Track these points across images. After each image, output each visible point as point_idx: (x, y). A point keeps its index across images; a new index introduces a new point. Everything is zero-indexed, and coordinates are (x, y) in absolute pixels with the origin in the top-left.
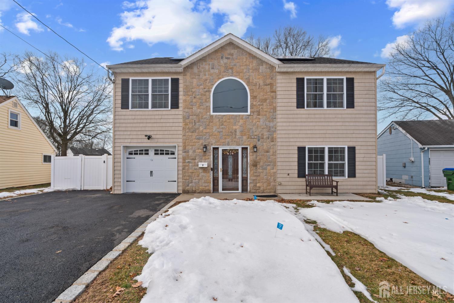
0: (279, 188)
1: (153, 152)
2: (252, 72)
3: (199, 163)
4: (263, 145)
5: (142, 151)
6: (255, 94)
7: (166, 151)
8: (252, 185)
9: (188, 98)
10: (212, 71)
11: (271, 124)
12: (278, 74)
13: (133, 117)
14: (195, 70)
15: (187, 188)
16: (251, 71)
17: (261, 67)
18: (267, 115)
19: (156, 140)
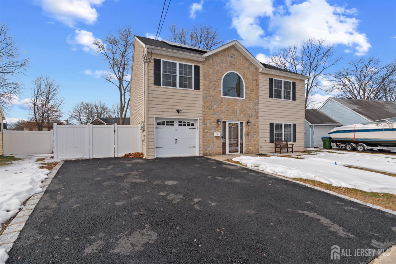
1: (178, 123)
2: (246, 70)
3: (214, 133)
4: (253, 121)
5: (169, 122)
6: (248, 85)
7: (187, 123)
8: (246, 148)
9: (206, 83)
10: (222, 64)
11: (257, 107)
12: (260, 74)
13: (164, 93)
14: (211, 62)
15: (206, 152)
16: (245, 69)
17: (251, 67)
18: (254, 101)
19: (183, 114)
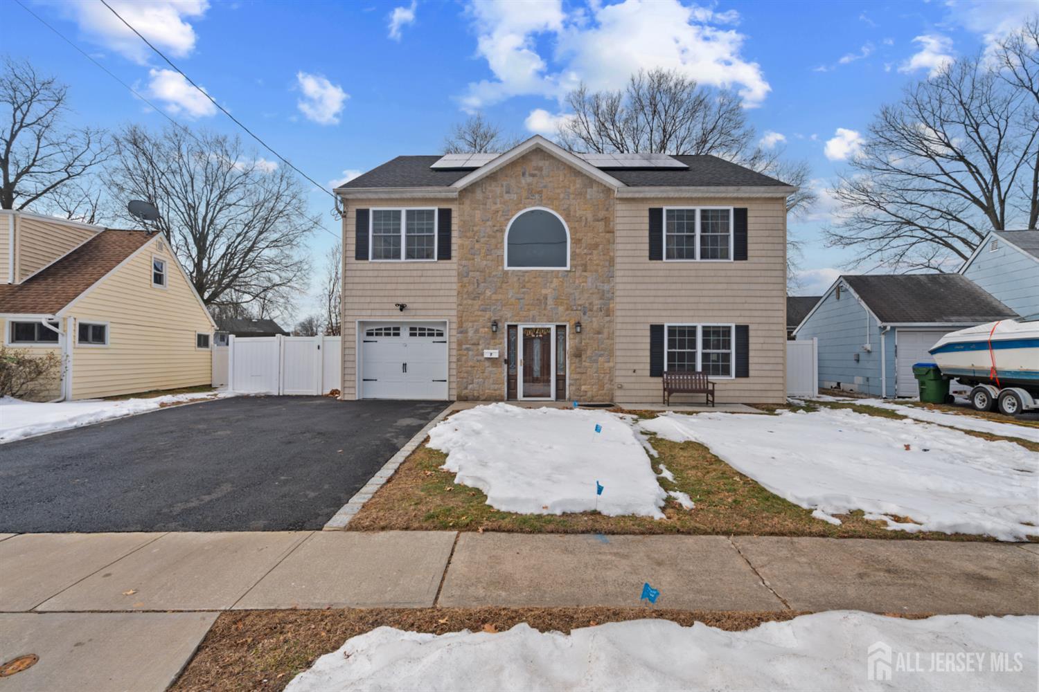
0: (618, 393)
1: (408, 332)
2: (574, 199)
3: (485, 351)
4: (592, 322)
5: (389, 329)
6: (579, 235)
7: (429, 330)
8: (573, 388)
9: (467, 242)
10: (506, 197)
11: (606, 287)
12: (618, 202)
13: (376, 273)
14: (479, 195)
15: (465, 392)
16: (572, 196)
17: (589, 190)
18: (600, 271)
19: (413, 313)
